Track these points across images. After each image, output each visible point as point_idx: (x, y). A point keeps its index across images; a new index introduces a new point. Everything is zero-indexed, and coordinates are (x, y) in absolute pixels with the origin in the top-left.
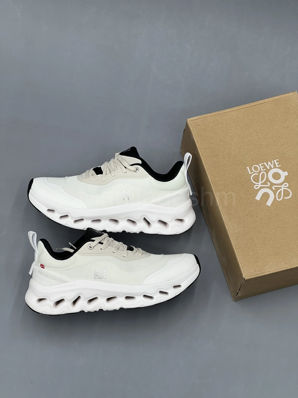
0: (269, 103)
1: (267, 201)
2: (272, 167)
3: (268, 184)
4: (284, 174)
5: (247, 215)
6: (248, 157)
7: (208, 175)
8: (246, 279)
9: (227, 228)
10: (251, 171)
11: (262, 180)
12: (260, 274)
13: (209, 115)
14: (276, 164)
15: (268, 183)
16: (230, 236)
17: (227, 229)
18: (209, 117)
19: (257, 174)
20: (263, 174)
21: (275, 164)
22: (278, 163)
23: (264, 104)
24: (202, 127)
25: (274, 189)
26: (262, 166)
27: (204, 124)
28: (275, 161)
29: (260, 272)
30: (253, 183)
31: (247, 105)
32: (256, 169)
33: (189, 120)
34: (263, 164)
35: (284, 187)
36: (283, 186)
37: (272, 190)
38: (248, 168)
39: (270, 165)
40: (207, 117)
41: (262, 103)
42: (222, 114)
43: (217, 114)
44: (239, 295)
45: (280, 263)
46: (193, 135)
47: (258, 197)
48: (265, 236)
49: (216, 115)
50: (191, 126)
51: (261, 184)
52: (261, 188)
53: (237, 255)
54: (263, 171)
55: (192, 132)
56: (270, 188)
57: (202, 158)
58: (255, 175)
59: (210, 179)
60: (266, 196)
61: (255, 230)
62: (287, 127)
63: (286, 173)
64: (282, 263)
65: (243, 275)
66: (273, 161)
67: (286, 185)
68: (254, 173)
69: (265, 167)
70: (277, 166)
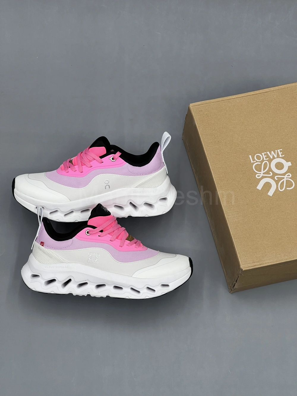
0: (275, 91)
1: (268, 191)
2: (276, 157)
3: (270, 174)
4: (287, 165)
5: (247, 204)
6: (250, 146)
7: (209, 162)
8: (243, 270)
9: (226, 216)
10: (254, 160)
11: (264, 169)
12: (258, 265)
13: (212, 101)
14: (280, 153)
15: (270, 172)
16: (228, 225)
17: (226, 218)
18: (212, 103)
19: (260, 163)
20: (266, 164)
21: (278, 154)
22: (282, 153)
23: (270, 92)
24: (205, 113)
25: (277, 179)
26: (265, 155)
27: (207, 110)
28: (279, 151)
29: (258, 263)
30: (254, 171)
31: (252, 93)
32: (258, 158)
33: (191, 105)
34: (266, 153)
35: (287, 178)
36: (286, 176)
37: (274, 180)
38: (250, 156)
39: (273, 155)
40: (210, 103)
41: (267, 91)
42: (225, 101)
43: (221, 101)
44: (236, 287)
45: (280, 254)
46: (195, 121)
47: (260, 187)
48: (265, 227)
49: (219, 101)
50: (193, 111)
51: (263, 174)
52: (263, 177)
53: (235, 244)
54: (266, 160)
55: (194, 118)
56: (272, 178)
57: (203, 144)
58: (257, 164)
59: (210, 166)
60: (268, 186)
61: (255, 220)
62: (292, 117)
63: (289, 164)
64: (282, 255)
65: (241, 266)
66: (276, 151)
67: (289, 175)
68: (257, 162)
69: (268, 157)
70: (281, 156)
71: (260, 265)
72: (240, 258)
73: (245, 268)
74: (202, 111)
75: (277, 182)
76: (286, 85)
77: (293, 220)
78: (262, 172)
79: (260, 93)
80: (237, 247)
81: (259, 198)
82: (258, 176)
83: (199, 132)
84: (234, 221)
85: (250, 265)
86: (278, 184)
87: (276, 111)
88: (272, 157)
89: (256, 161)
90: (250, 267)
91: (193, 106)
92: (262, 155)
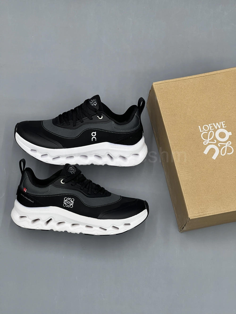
71: (204, 215)
72: (188, 209)
73: (192, 217)
74: (162, 89)
75: (220, 148)
76: (230, 69)
77: (231, 180)
78: (209, 140)
79: (209, 75)
80: (186, 200)
81: (205, 161)
82: (205, 143)
83: (160, 106)
84: (185, 179)
85: (196, 215)
86: (221, 150)
87: (222, 90)
88: (216, 128)
89: (204, 130)
90: (195, 216)
91: (155, 85)
92: (209, 126)
